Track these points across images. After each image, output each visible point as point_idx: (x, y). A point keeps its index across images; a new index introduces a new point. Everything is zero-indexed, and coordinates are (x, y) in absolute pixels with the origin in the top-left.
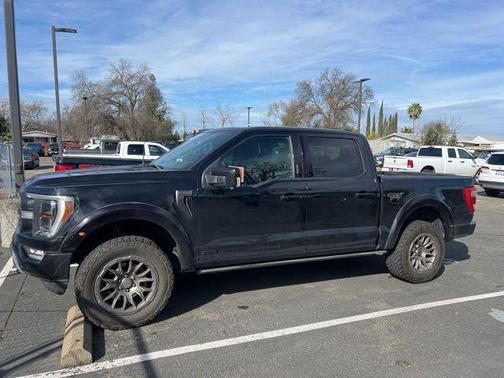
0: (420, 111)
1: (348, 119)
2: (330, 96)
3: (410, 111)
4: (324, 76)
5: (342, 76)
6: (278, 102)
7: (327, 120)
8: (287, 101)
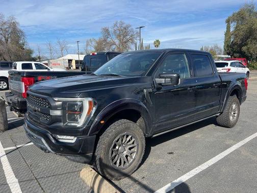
0: (159, 43)
1: (129, 47)
2: (119, 36)
3: (155, 43)
4: (115, 25)
5: (124, 26)
6: (92, 39)
7: (119, 48)
8: (97, 39)
